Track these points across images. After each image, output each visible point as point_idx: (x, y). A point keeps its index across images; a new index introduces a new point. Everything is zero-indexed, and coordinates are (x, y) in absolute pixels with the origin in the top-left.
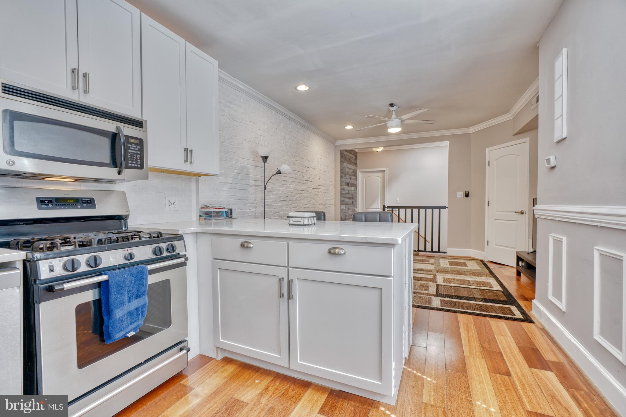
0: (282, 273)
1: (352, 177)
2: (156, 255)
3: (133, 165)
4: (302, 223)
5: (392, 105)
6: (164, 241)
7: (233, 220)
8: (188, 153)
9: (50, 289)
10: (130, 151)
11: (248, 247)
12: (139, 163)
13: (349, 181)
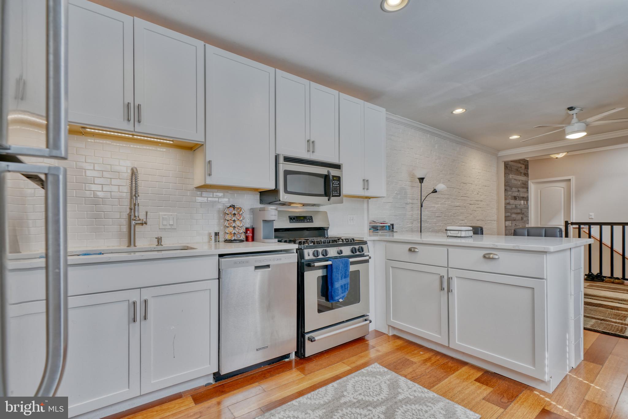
0: (443, 272)
1: (521, 189)
2: (353, 253)
3: (335, 194)
4: (459, 235)
5: (571, 109)
6: (357, 244)
7: (395, 234)
8: (366, 182)
9: (309, 265)
10: (334, 185)
11: (414, 251)
12: (338, 193)
13: (516, 194)
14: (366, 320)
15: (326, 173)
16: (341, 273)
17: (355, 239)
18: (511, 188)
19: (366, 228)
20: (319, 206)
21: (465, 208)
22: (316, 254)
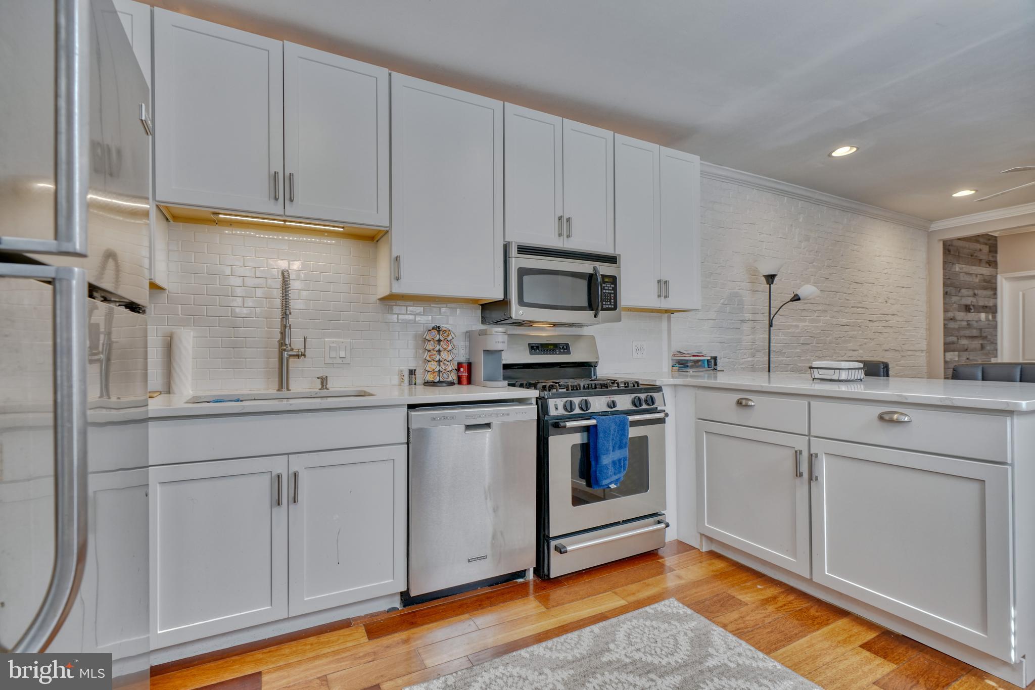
0: (800, 444)
1: (979, 292)
2: (636, 406)
3: (607, 306)
4: (835, 377)
6: (642, 392)
7: (719, 374)
8: (663, 286)
9: (556, 425)
10: (604, 291)
11: (747, 406)
12: (612, 303)
13: (970, 301)
14: (659, 522)
15: (591, 271)
16: (613, 439)
17: (640, 382)
18: (959, 289)
19: (666, 364)
20: (581, 327)
21: (860, 328)
22: (569, 407)
